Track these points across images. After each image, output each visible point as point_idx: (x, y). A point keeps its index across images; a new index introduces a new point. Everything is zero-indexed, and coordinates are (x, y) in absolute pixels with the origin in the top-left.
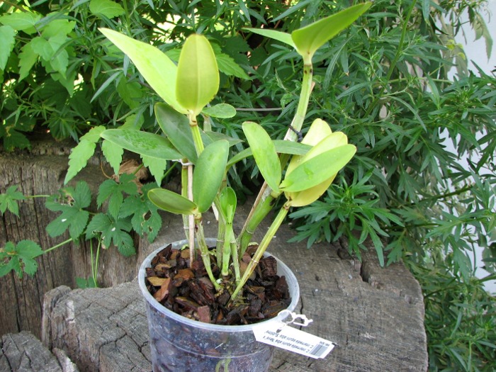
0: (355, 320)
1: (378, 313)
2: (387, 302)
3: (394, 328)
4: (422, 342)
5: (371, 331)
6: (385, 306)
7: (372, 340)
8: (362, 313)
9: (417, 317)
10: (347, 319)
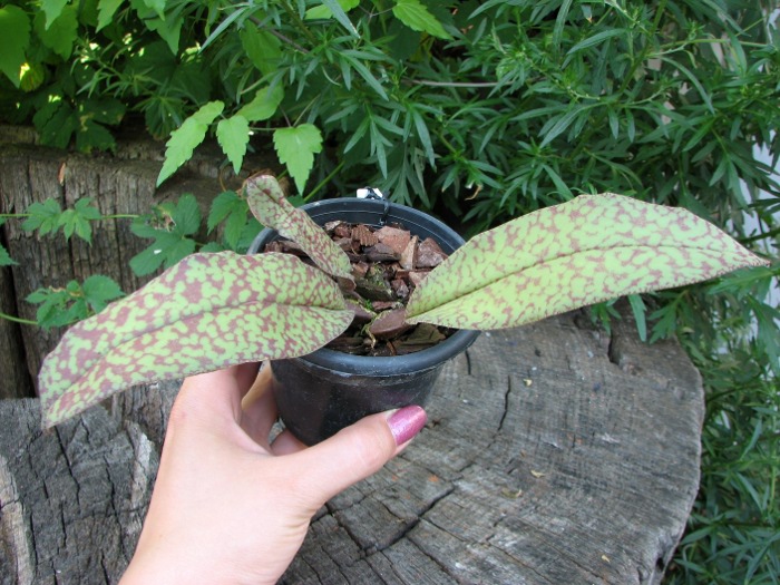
0: (591, 415)
1: (629, 408)
2: (645, 395)
3: (651, 431)
4: (693, 453)
5: (614, 432)
6: (641, 399)
7: (614, 445)
8: (602, 407)
9: (689, 418)
10: (578, 411)
